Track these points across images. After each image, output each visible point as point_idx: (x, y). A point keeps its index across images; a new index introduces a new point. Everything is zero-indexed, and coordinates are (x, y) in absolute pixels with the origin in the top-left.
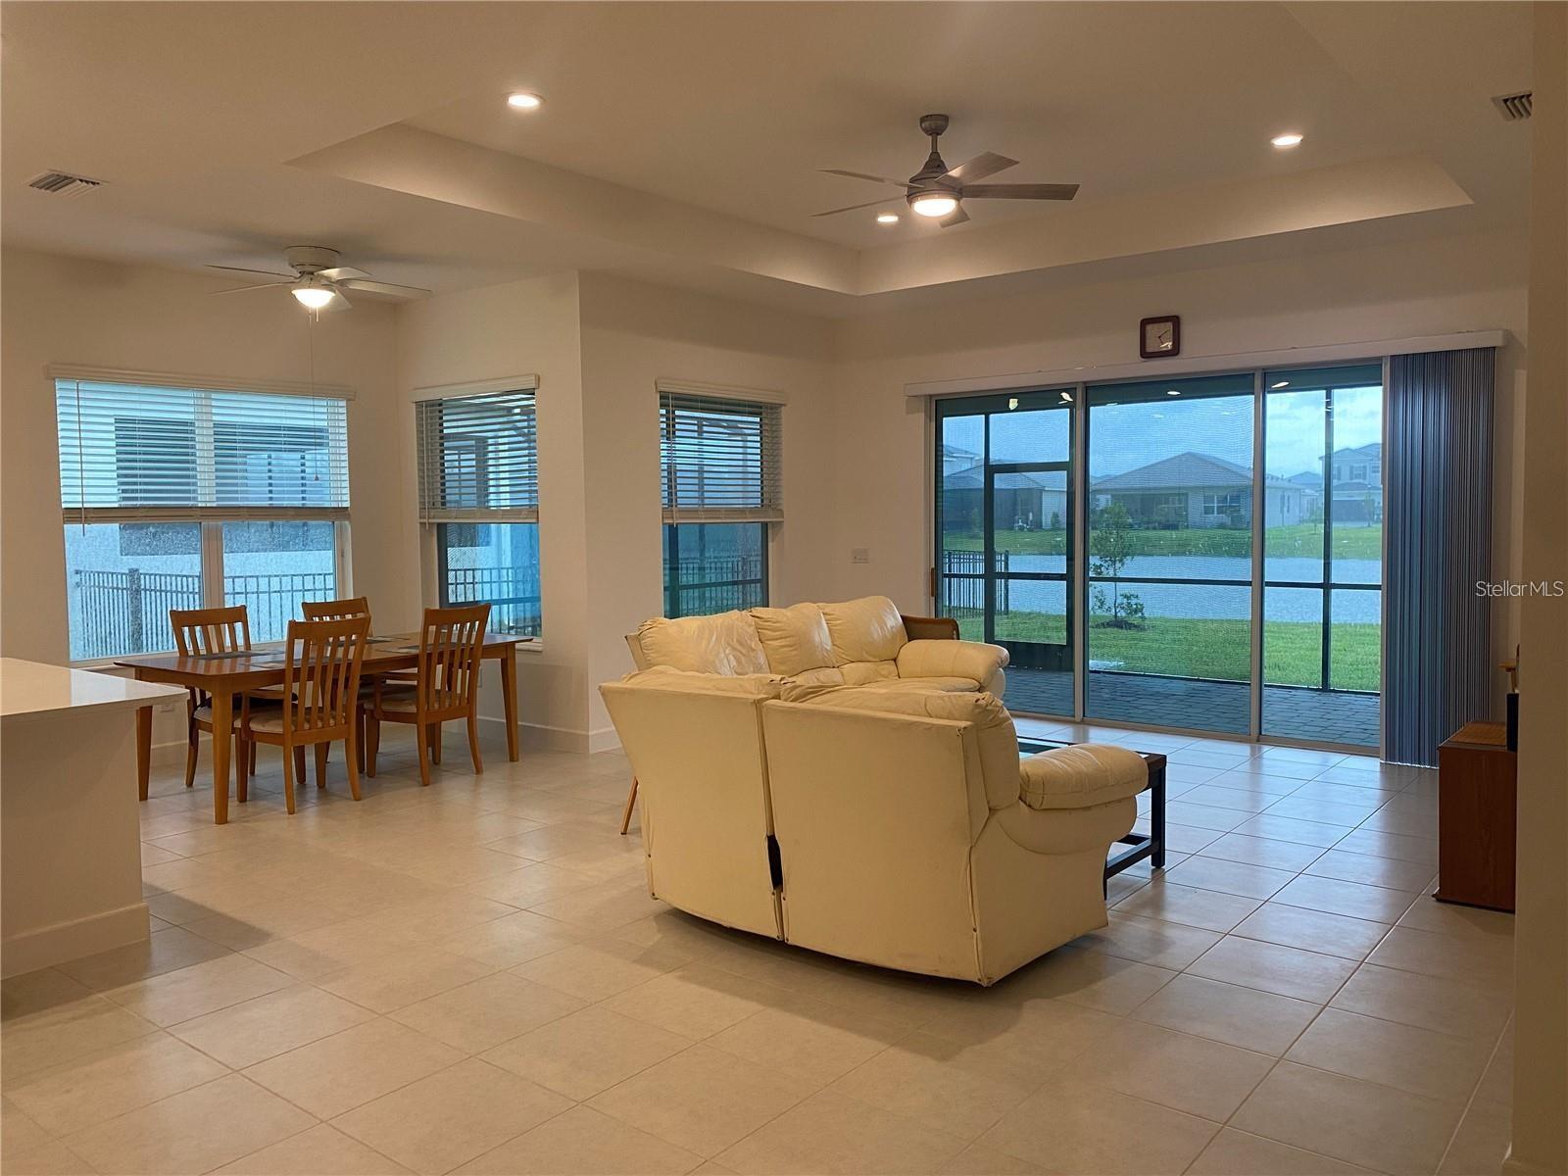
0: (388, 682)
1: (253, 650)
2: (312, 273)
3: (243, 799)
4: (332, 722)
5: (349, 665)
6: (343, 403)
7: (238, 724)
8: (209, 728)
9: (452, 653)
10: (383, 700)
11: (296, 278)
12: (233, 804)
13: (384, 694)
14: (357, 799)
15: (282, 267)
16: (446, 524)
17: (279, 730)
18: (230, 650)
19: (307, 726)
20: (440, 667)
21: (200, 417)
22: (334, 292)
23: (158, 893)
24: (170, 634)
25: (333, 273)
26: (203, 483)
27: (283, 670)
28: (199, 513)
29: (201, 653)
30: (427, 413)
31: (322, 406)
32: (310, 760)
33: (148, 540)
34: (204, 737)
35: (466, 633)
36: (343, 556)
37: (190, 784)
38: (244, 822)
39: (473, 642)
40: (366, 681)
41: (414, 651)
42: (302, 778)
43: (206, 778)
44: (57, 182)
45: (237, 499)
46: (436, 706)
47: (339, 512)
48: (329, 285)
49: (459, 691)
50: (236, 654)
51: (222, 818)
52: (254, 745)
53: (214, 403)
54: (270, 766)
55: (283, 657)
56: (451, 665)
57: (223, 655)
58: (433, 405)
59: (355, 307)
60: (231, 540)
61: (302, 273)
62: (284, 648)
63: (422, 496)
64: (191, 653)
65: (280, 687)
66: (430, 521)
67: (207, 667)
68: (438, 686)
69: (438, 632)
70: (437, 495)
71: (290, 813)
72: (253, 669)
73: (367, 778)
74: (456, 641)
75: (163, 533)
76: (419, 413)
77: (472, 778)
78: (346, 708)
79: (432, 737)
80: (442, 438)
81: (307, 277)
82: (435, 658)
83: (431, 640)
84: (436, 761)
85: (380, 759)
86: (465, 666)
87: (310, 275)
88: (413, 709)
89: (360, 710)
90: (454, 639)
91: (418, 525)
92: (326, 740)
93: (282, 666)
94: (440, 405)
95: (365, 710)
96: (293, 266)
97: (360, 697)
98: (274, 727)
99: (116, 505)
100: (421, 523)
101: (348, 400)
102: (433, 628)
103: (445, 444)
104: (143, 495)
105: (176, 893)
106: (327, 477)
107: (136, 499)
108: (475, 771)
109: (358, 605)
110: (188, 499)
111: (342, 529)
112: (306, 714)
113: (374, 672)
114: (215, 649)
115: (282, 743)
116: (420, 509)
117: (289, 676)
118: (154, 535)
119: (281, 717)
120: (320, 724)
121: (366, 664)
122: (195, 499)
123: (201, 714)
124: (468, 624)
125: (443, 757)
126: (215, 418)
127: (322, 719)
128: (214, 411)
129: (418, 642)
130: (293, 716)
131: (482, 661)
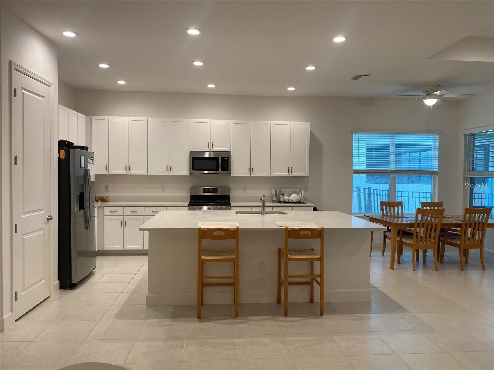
0: (449, 231)
1: (404, 215)
2: (430, 94)
3: (399, 262)
4: (429, 243)
5: (436, 224)
6: (438, 136)
7: (399, 239)
8: (390, 239)
9: (475, 224)
10: (447, 238)
11: (425, 96)
12: (396, 263)
13: (448, 235)
14: (437, 270)
15: (421, 93)
16: (473, 177)
17: (412, 243)
18: (397, 215)
19: (421, 243)
20: (470, 229)
21: (392, 142)
22: (437, 99)
23: (374, 287)
24: (380, 208)
25: (438, 93)
26: (391, 163)
27: (414, 223)
28: (390, 172)
29: (388, 215)
30: (468, 138)
31: (430, 137)
32: (421, 253)
33: (375, 180)
34: (387, 240)
35: (481, 218)
36: (434, 187)
37: (383, 255)
38: (399, 270)
39: (483, 221)
40: (442, 230)
41: (460, 222)
42: (418, 259)
43: (388, 253)
44: (358, 77)
45: (401, 168)
46: (468, 243)
47: (435, 172)
48: (436, 97)
49: (477, 238)
50: (398, 216)
51: (392, 268)
52: (403, 246)
53: (396, 138)
54: (408, 254)
55: (414, 219)
56: (474, 229)
57: (394, 216)
58: (471, 135)
59: (444, 103)
60: (399, 180)
61: (427, 94)
62: (415, 216)
63: (465, 167)
64: (385, 215)
65: (413, 229)
66: (468, 176)
67: (390, 220)
68: (469, 236)
69: (470, 217)
70: (471, 167)
71: (414, 270)
72: (404, 222)
73: (440, 263)
74: (477, 220)
75: (379, 177)
76: (465, 138)
77: (480, 271)
78: (434, 238)
79: (465, 253)
80: (474, 147)
81: (428, 95)
82: (468, 225)
83: (467, 219)
84: (466, 262)
85: (445, 258)
86: (480, 229)
87: (429, 95)
88: (459, 243)
89: (439, 240)
90: (476, 220)
91: (463, 177)
92: (427, 249)
93: (414, 222)
94: (474, 135)
95: (440, 240)
96: (424, 93)
97: (440, 235)
98: (410, 241)
99: (365, 169)
100: (464, 177)
101: (439, 135)
102: (468, 215)
103: (475, 149)
104: (374, 166)
105: (379, 288)
106: (430, 161)
107: (372, 167)
108: (482, 268)
109: (439, 204)
110: (387, 167)
111: (435, 178)
112: (421, 239)
113: (445, 228)
114: (393, 214)
115: (413, 247)
116: (464, 172)
117: (416, 226)
118: (376, 178)
119: (412, 238)
120: (425, 243)
121: (442, 225)
122: (389, 167)
123: (387, 234)
124: (482, 215)
125: (470, 261)
126: (396, 142)
127: (426, 241)
128: (396, 140)
129: (462, 219)
130: (416, 239)
131: (487, 229)
